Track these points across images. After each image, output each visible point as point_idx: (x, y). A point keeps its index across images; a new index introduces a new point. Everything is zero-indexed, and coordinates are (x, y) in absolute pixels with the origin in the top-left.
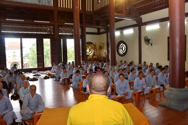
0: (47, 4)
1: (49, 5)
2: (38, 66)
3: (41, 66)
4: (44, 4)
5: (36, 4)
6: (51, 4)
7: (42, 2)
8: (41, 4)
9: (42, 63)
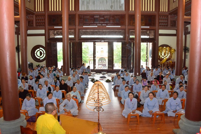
0: (119, 9)
1: (121, 9)
2: (108, 68)
3: (111, 68)
4: (116, 9)
5: (109, 10)
6: (122, 9)
7: (114, 8)
8: (113, 9)
9: (111, 65)
